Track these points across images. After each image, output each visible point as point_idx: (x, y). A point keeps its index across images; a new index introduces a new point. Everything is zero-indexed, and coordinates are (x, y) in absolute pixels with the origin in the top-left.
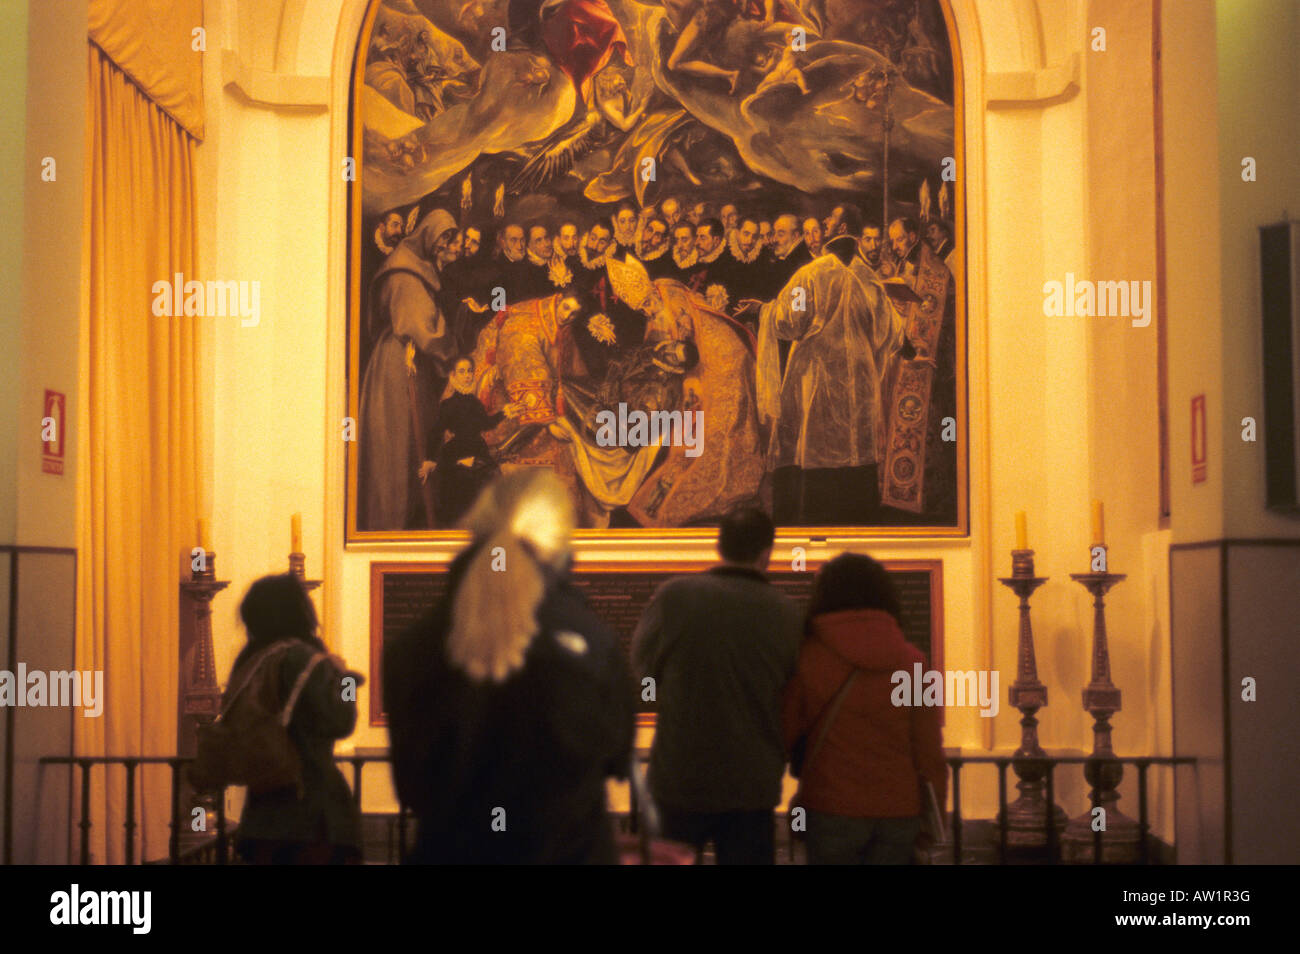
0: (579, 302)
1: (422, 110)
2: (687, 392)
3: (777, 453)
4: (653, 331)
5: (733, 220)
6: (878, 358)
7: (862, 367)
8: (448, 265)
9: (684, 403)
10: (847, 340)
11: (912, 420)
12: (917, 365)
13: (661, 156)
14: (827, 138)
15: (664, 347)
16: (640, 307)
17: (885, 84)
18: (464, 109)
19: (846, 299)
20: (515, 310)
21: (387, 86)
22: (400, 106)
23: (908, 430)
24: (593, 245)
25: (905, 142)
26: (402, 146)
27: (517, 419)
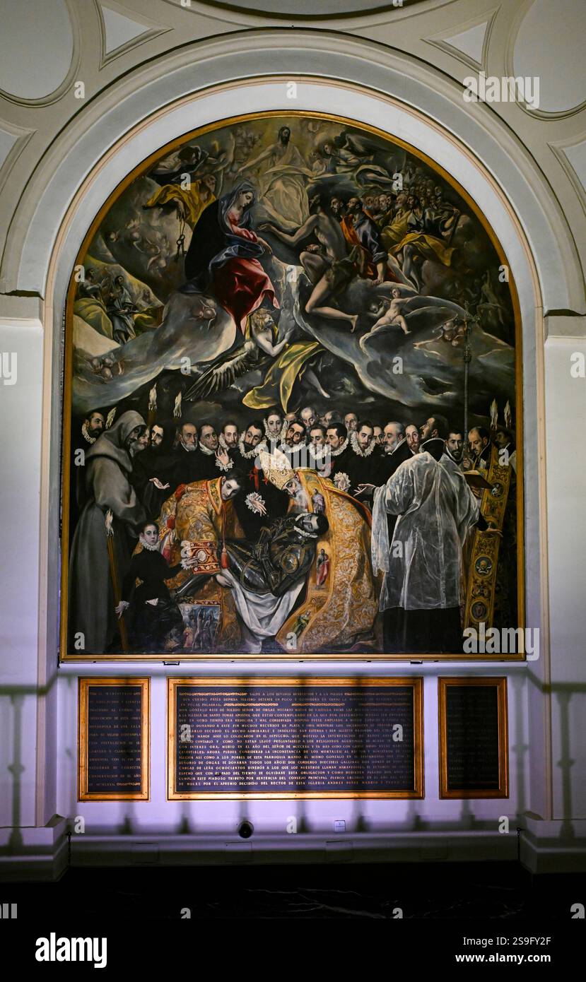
0: (238, 483)
1: (117, 335)
2: (320, 552)
3: (387, 598)
4: (294, 506)
5: (354, 425)
6: (460, 529)
7: (448, 535)
8: (139, 453)
9: (318, 560)
10: (438, 516)
11: (485, 574)
12: (489, 535)
13: (300, 375)
14: (423, 366)
15: (302, 518)
16: (285, 488)
17: (465, 329)
18: (151, 335)
19: (437, 485)
20: (190, 488)
21: (91, 316)
22: (101, 332)
23: (482, 582)
24: (249, 440)
25: (480, 371)
26: (103, 362)
27: (191, 570)
